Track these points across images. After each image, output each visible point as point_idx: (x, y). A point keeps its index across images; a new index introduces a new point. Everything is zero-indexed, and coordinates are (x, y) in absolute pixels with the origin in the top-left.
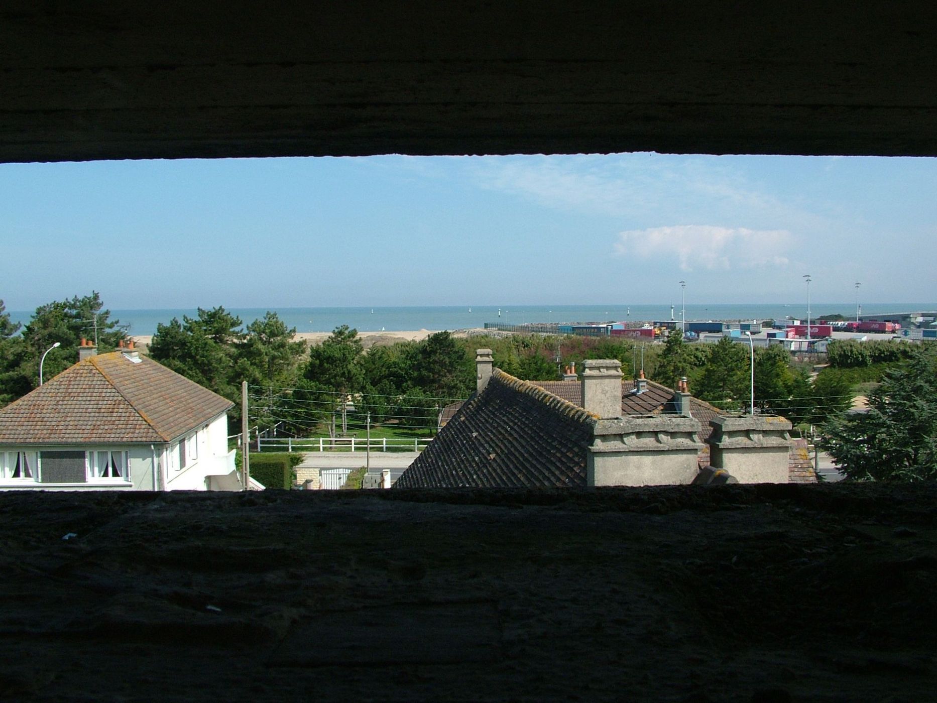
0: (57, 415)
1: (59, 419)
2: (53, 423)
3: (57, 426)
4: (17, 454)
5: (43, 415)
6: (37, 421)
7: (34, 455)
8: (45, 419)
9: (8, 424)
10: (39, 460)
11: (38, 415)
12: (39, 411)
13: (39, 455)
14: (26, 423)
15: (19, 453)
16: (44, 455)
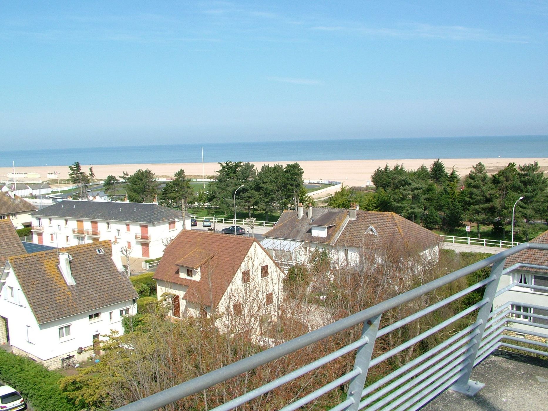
0: (543, 257)
1: (544, 259)
2: (541, 261)
3: (544, 263)
4: (521, 275)
5: (535, 256)
6: (533, 259)
7: (530, 276)
8: (537, 258)
9: (517, 259)
10: (533, 279)
11: (533, 256)
12: (533, 253)
13: (533, 277)
14: (526, 260)
15: (522, 274)
16: (535, 277)
